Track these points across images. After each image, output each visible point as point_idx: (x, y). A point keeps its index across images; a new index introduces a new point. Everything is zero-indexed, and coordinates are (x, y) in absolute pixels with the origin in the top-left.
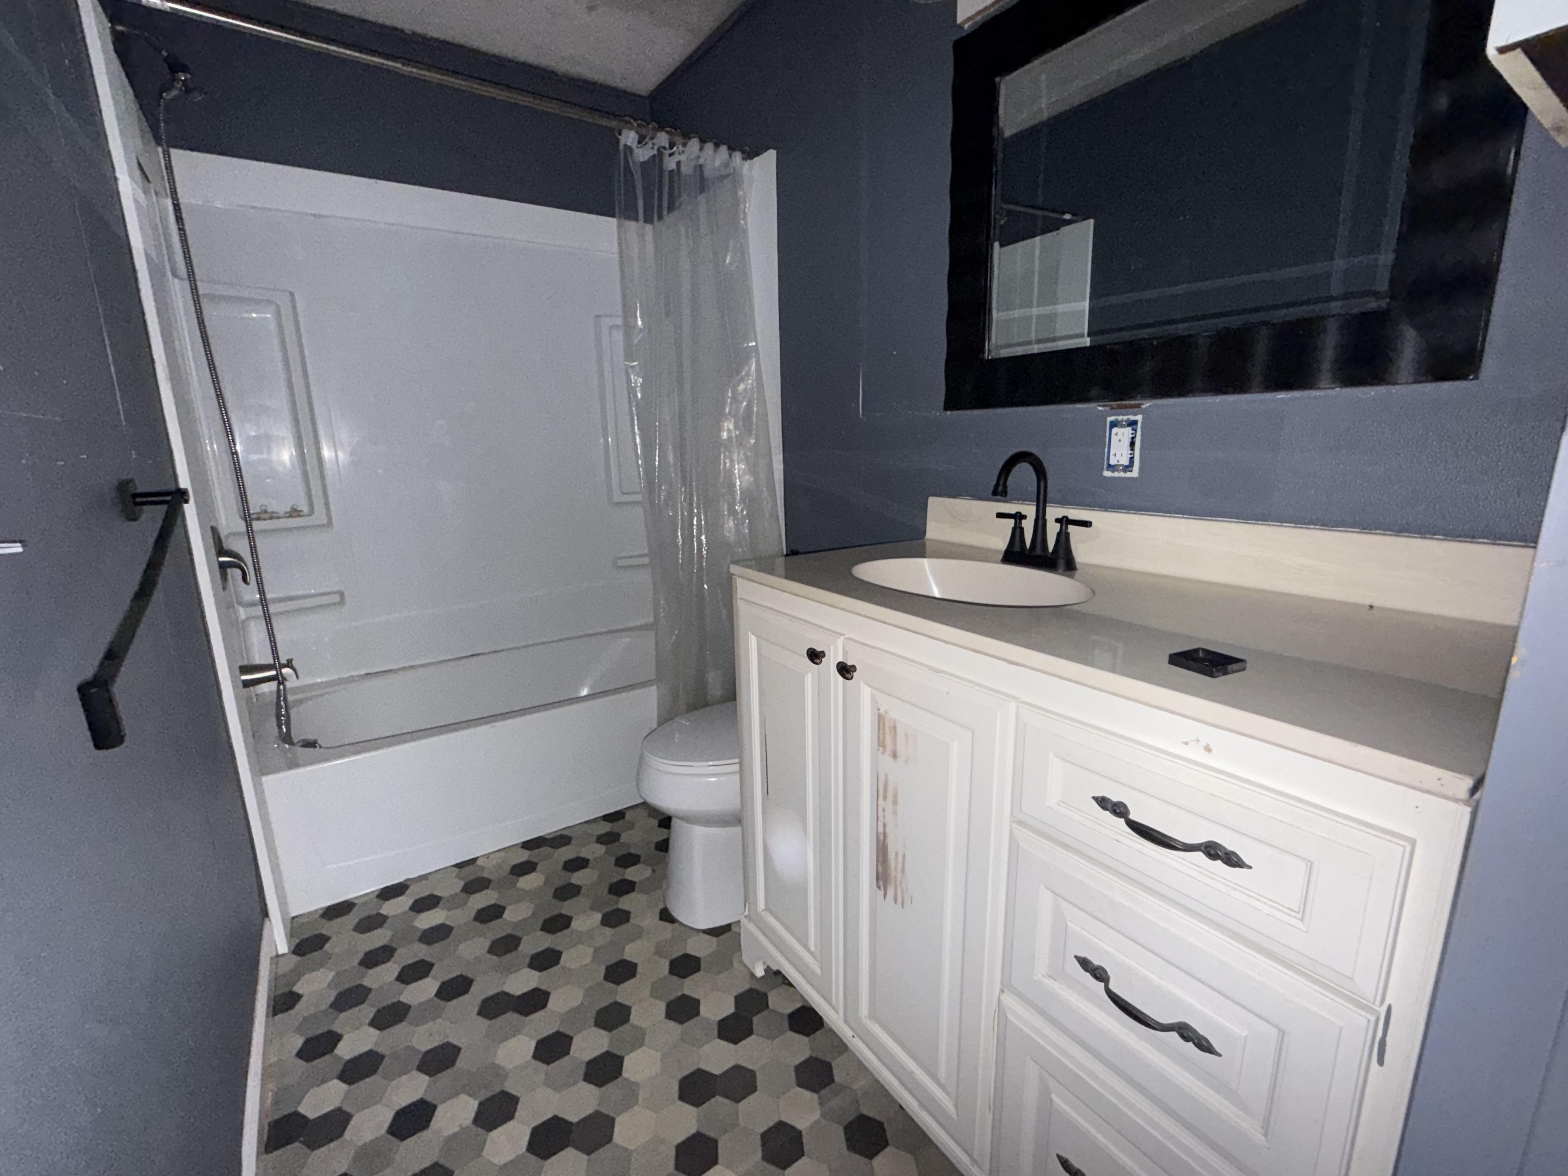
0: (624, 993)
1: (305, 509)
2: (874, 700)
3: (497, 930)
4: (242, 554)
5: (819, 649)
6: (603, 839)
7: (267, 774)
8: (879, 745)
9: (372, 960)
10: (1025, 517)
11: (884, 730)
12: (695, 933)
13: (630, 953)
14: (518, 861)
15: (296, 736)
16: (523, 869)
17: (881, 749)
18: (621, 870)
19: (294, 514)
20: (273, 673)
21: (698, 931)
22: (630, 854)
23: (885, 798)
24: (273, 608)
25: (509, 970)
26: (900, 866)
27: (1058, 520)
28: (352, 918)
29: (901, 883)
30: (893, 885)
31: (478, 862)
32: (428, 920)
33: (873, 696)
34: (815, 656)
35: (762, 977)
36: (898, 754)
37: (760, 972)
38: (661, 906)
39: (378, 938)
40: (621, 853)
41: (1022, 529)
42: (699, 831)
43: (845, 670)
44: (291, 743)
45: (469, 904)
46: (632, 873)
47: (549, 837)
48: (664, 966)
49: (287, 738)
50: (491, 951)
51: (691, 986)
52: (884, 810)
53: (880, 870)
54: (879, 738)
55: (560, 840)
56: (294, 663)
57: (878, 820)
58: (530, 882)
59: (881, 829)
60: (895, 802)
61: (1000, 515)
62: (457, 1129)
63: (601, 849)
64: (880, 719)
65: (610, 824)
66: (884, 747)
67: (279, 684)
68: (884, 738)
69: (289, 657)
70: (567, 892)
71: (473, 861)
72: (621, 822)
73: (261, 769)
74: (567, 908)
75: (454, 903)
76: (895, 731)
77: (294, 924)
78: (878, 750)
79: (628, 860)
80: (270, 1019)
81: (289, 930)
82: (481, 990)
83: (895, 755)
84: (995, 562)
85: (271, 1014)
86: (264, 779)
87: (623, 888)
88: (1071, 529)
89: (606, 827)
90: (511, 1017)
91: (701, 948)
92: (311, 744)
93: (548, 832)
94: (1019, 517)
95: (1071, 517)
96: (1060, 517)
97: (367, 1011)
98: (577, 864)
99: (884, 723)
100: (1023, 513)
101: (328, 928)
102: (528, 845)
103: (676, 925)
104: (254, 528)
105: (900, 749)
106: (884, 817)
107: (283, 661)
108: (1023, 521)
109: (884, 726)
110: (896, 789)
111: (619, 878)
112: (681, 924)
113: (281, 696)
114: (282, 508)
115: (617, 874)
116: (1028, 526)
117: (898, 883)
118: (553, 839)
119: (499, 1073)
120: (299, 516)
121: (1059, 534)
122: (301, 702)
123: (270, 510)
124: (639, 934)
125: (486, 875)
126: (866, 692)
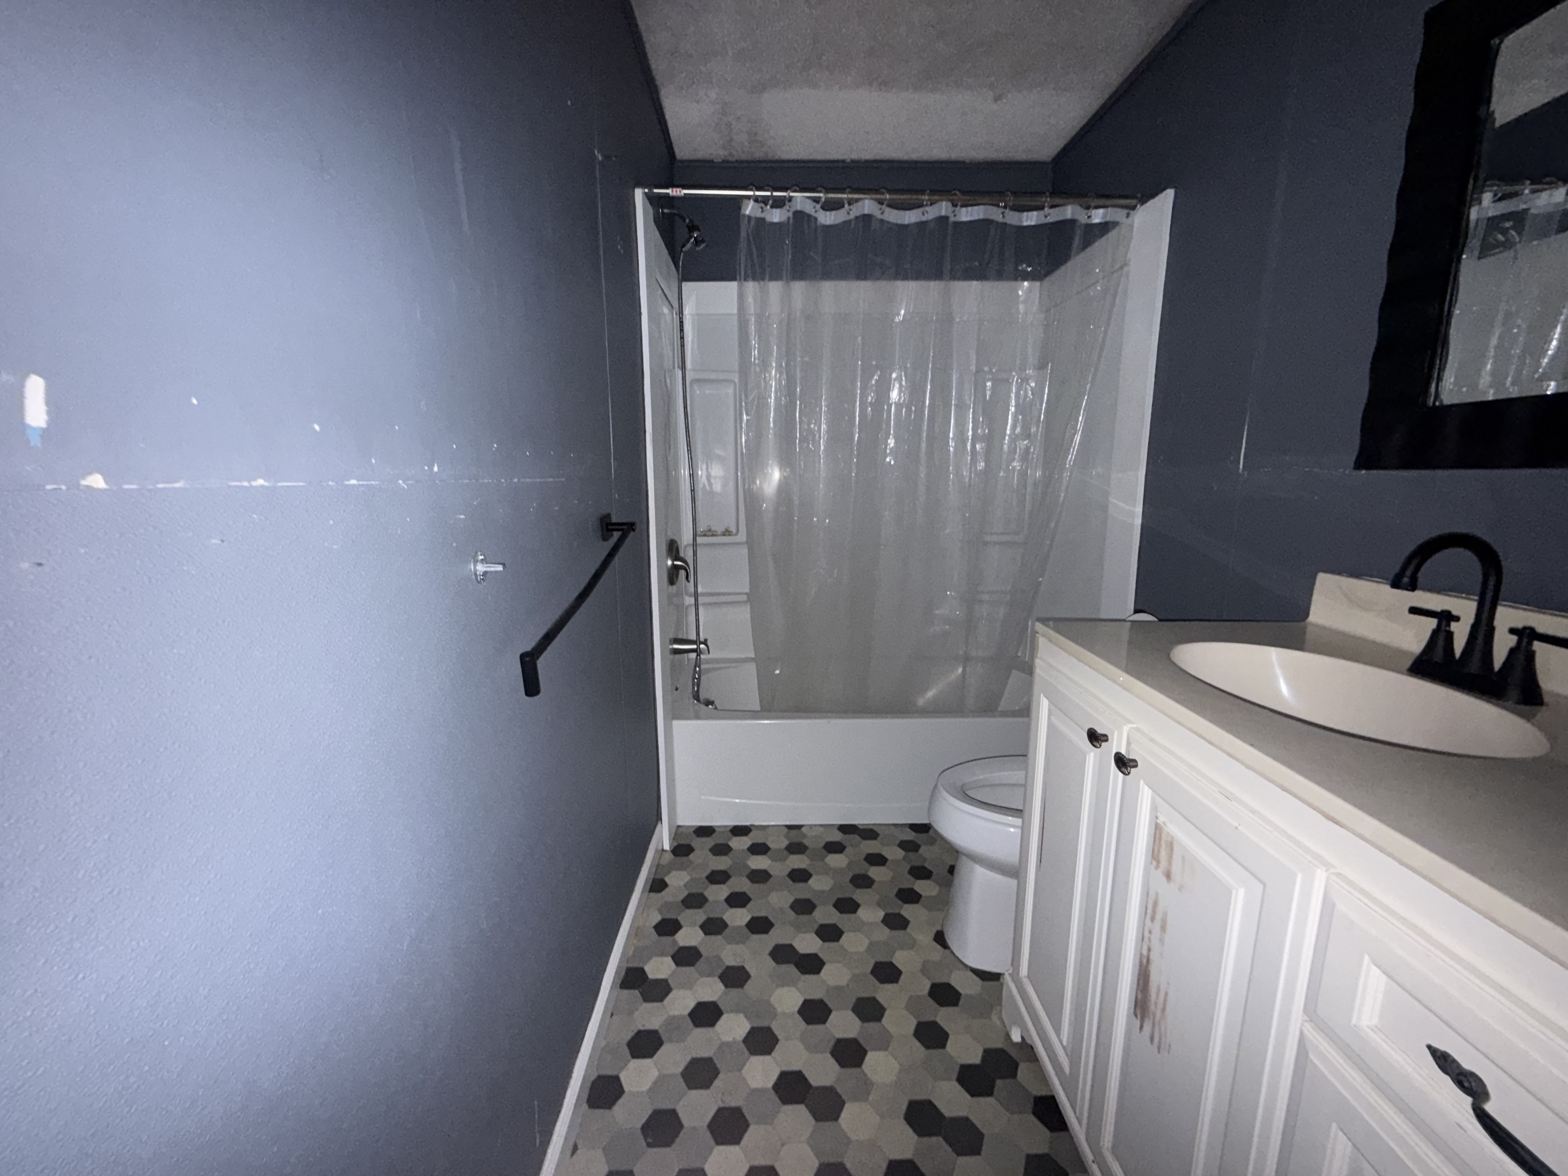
0: (885, 993)
1: (734, 531)
2: (1154, 808)
3: (801, 891)
4: (688, 561)
5: (1100, 730)
6: (905, 845)
7: (678, 718)
8: (1153, 857)
9: (718, 877)
10: (1457, 619)
11: (1160, 845)
12: (961, 966)
13: (900, 959)
14: (831, 839)
15: (702, 696)
16: (834, 848)
17: (1155, 863)
18: (913, 879)
19: (727, 533)
20: (694, 647)
21: (966, 966)
22: (924, 868)
23: (1153, 919)
24: (701, 600)
25: (799, 928)
26: (1160, 1006)
27: (1513, 631)
28: (709, 842)
29: (1159, 1022)
30: (1151, 1022)
31: (803, 829)
32: (758, 863)
33: (1153, 799)
34: (1095, 738)
35: (1017, 1044)
36: (1172, 876)
37: (1016, 1037)
38: (939, 928)
39: (722, 863)
40: (918, 863)
41: (1450, 636)
42: (980, 873)
43: (1123, 763)
44: (698, 700)
45: (788, 861)
46: (922, 887)
47: (861, 827)
48: (925, 986)
49: (696, 697)
50: (792, 907)
51: (945, 1017)
52: (1150, 932)
53: (1140, 997)
54: (1153, 850)
55: (869, 833)
56: (709, 643)
57: (1143, 940)
58: (836, 861)
59: (1145, 952)
60: (1163, 928)
61: (1414, 611)
62: (730, 1039)
63: (901, 853)
64: (1157, 830)
65: (914, 834)
66: (1158, 862)
67: (697, 655)
68: (1159, 851)
69: (706, 638)
70: (862, 881)
71: (799, 827)
72: (924, 835)
73: (674, 714)
74: (859, 895)
75: (778, 858)
76: (1172, 849)
77: (678, 832)
78: (1151, 863)
79: (921, 873)
80: (646, 894)
81: (673, 835)
82: (776, 937)
83: (1168, 876)
84: (1399, 672)
85: (648, 889)
86: (675, 723)
87: (909, 896)
88: (1537, 646)
89: (910, 836)
90: (791, 970)
91: (966, 985)
92: (708, 703)
93: (862, 822)
94: (1446, 618)
95: (1540, 629)
96: (1520, 625)
97: (700, 916)
98: (877, 860)
99: (1160, 835)
100: (1455, 613)
101: (696, 842)
102: (846, 829)
103: (947, 951)
104: (698, 542)
105: (1176, 869)
106: (1150, 939)
107: (702, 639)
108: (1454, 626)
109: (1160, 839)
110: (1165, 915)
111: (910, 886)
112: (952, 952)
113: (697, 664)
114: (720, 529)
115: (908, 882)
116: (1461, 633)
117: (1157, 1021)
118: (864, 830)
119: (773, 1013)
120: (729, 535)
121: (1512, 651)
122: (708, 671)
123: (713, 529)
124: (912, 945)
125: (806, 842)
126: (1146, 795)
